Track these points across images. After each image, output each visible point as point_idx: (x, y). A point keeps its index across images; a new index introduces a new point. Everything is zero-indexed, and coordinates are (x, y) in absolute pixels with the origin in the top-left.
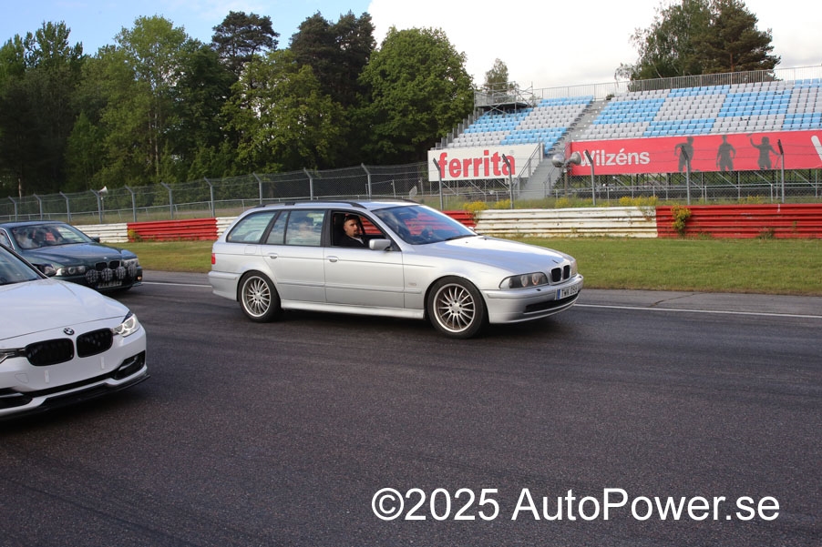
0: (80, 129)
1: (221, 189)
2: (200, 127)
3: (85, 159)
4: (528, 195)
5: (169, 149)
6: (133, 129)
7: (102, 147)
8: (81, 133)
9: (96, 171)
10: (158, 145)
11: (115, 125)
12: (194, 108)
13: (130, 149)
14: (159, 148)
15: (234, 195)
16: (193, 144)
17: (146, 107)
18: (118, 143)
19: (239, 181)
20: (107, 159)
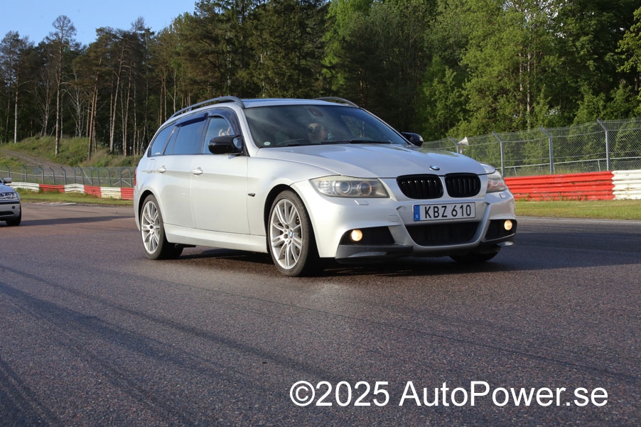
0: (434, 75)
2: (587, 68)
3: (440, 111)
5: (546, 97)
6: (500, 72)
7: (461, 95)
8: (436, 80)
9: (454, 125)
10: (530, 93)
11: (477, 68)
12: (578, 44)
13: (495, 99)
14: (531, 97)
16: (577, 91)
17: (516, 45)
18: (481, 91)
20: (465, 111)
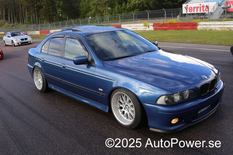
1: (122, 17)
3: (85, 9)
4: (213, 18)
5: (108, 6)
6: (97, 0)
7: (89, 6)
8: (83, 2)
13: (97, 6)
14: (105, 6)
15: (126, 18)
16: (115, 4)
18: (94, 4)
19: (127, 14)
20: (90, 9)
